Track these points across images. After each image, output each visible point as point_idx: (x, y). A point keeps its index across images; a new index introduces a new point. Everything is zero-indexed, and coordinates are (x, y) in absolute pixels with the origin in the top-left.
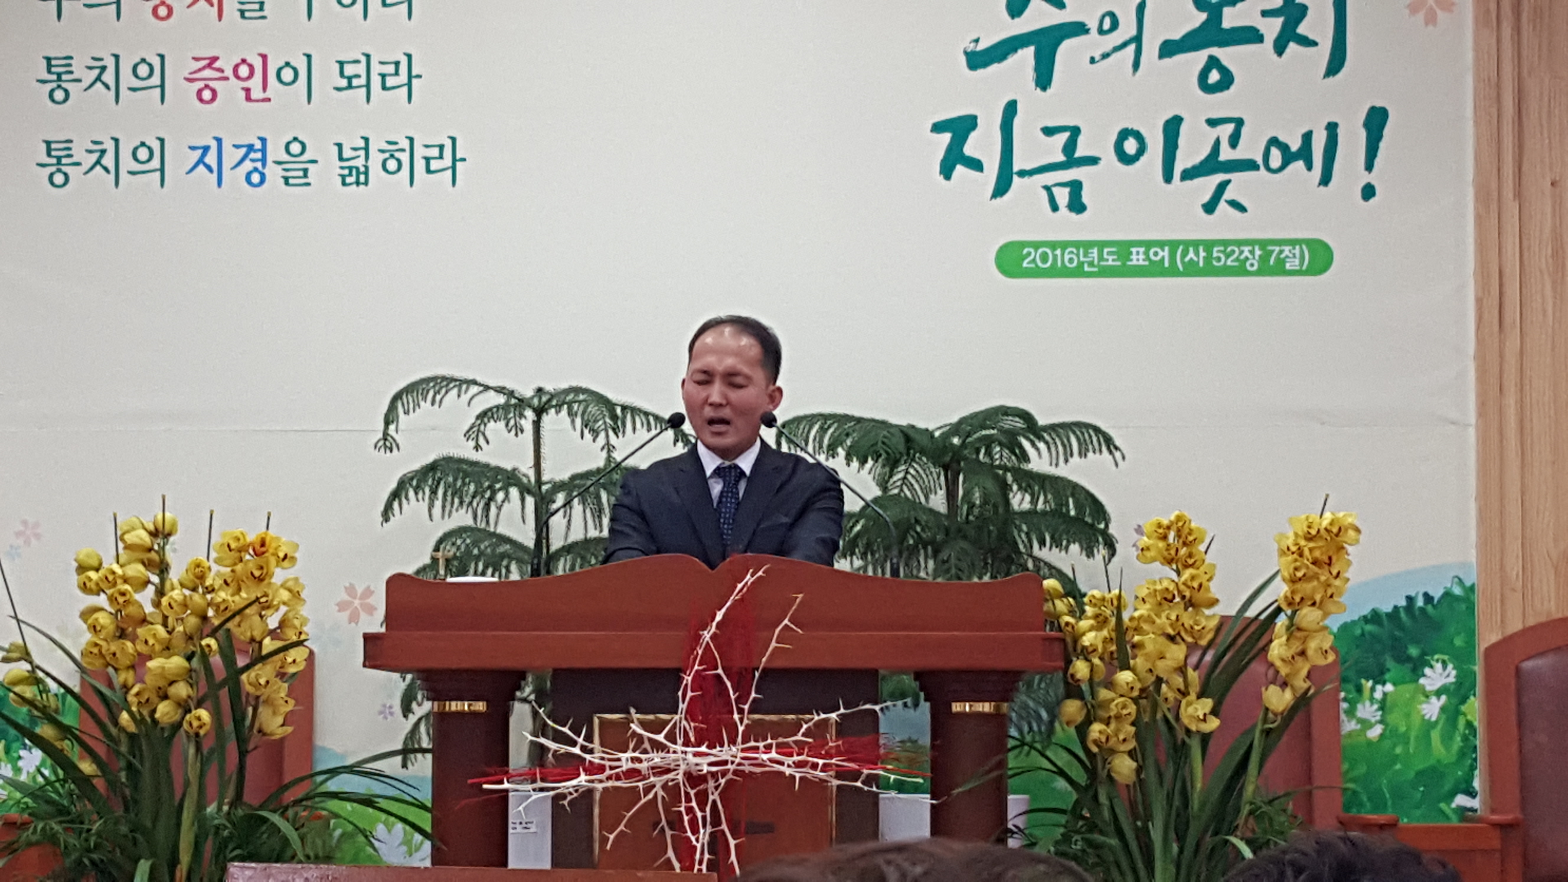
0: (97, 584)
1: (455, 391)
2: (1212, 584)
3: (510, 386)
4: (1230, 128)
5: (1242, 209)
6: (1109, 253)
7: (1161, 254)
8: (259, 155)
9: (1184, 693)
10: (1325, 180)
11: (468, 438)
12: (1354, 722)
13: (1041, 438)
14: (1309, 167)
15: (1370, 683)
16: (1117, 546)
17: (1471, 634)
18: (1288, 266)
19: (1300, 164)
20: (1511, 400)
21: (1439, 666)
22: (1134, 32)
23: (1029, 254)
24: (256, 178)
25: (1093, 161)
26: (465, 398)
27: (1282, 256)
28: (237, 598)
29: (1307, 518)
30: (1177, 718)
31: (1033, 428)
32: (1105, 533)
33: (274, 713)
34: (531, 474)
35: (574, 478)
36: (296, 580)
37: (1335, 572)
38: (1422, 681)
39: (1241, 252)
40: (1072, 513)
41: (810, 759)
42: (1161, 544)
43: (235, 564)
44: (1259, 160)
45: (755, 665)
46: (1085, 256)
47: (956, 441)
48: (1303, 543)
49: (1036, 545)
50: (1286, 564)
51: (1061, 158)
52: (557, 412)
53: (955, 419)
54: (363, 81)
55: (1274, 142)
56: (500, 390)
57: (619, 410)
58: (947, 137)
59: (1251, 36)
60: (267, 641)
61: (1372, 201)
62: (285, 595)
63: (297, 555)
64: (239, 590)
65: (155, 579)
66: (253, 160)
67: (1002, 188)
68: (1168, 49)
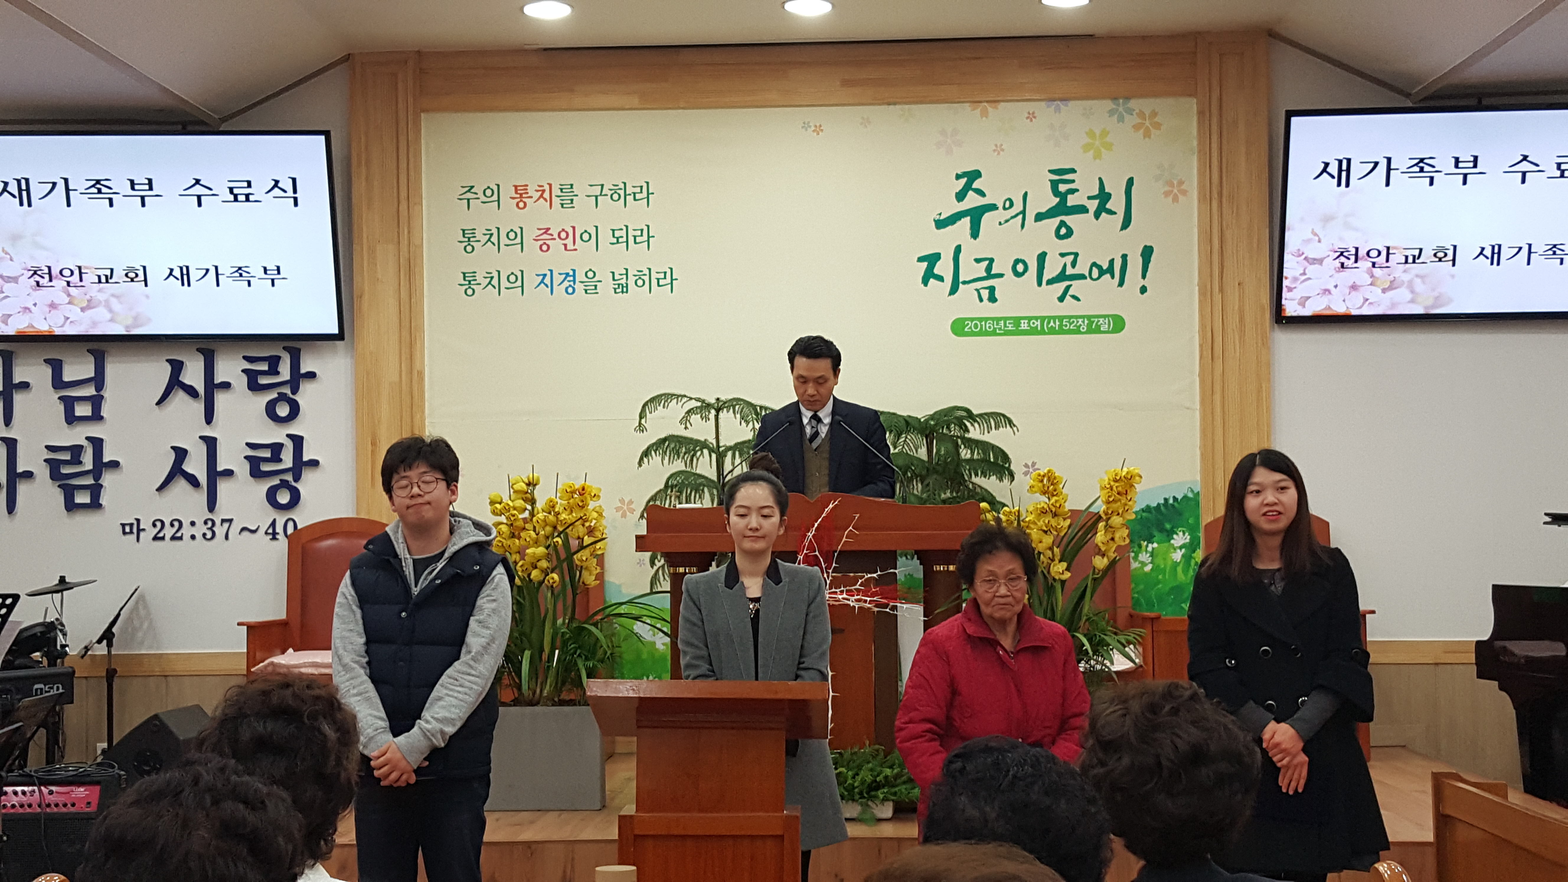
0: (500, 511)
1: (676, 400)
2: (1066, 504)
3: (702, 397)
4: (1072, 257)
5: (1078, 299)
6: (1009, 323)
7: (1036, 323)
8: (572, 278)
9: (1053, 560)
10: (1121, 284)
11: (681, 423)
12: (1137, 563)
13: (975, 421)
14: (1113, 277)
15: (1146, 543)
16: (1016, 476)
17: (1197, 518)
18: (1102, 329)
19: (1108, 276)
20: (1218, 397)
21: (1181, 534)
22: (1021, 209)
23: (968, 324)
24: (570, 290)
25: (1001, 276)
26: (680, 404)
27: (1099, 324)
28: (570, 516)
29: (1115, 471)
30: (1049, 572)
31: (970, 415)
32: (1009, 469)
33: (590, 574)
34: (714, 442)
35: (736, 444)
36: (600, 507)
37: (1129, 498)
38: (1172, 542)
39: (1078, 322)
40: (992, 460)
41: (863, 598)
42: (1040, 485)
43: (570, 499)
44: (1087, 274)
45: (834, 549)
46: (997, 324)
47: (932, 423)
48: (1112, 483)
49: (973, 476)
50: (1104, 495)
51: (985, 274)
52: (728, 411)
53: (932, 413)
54: (624, 239)
55: (1094, 264)
56: (698, 400)
57: (758, 408)
58: (925, 264)
59: (1082, 209)
60: (586, 538)
61: (1145, 294)
62: (595, 515)
63: (601, 495)
64: (572, 512)
65: (529, 507)
66: (569, 281)
67: (954, 290)
68: (1039, 217)
